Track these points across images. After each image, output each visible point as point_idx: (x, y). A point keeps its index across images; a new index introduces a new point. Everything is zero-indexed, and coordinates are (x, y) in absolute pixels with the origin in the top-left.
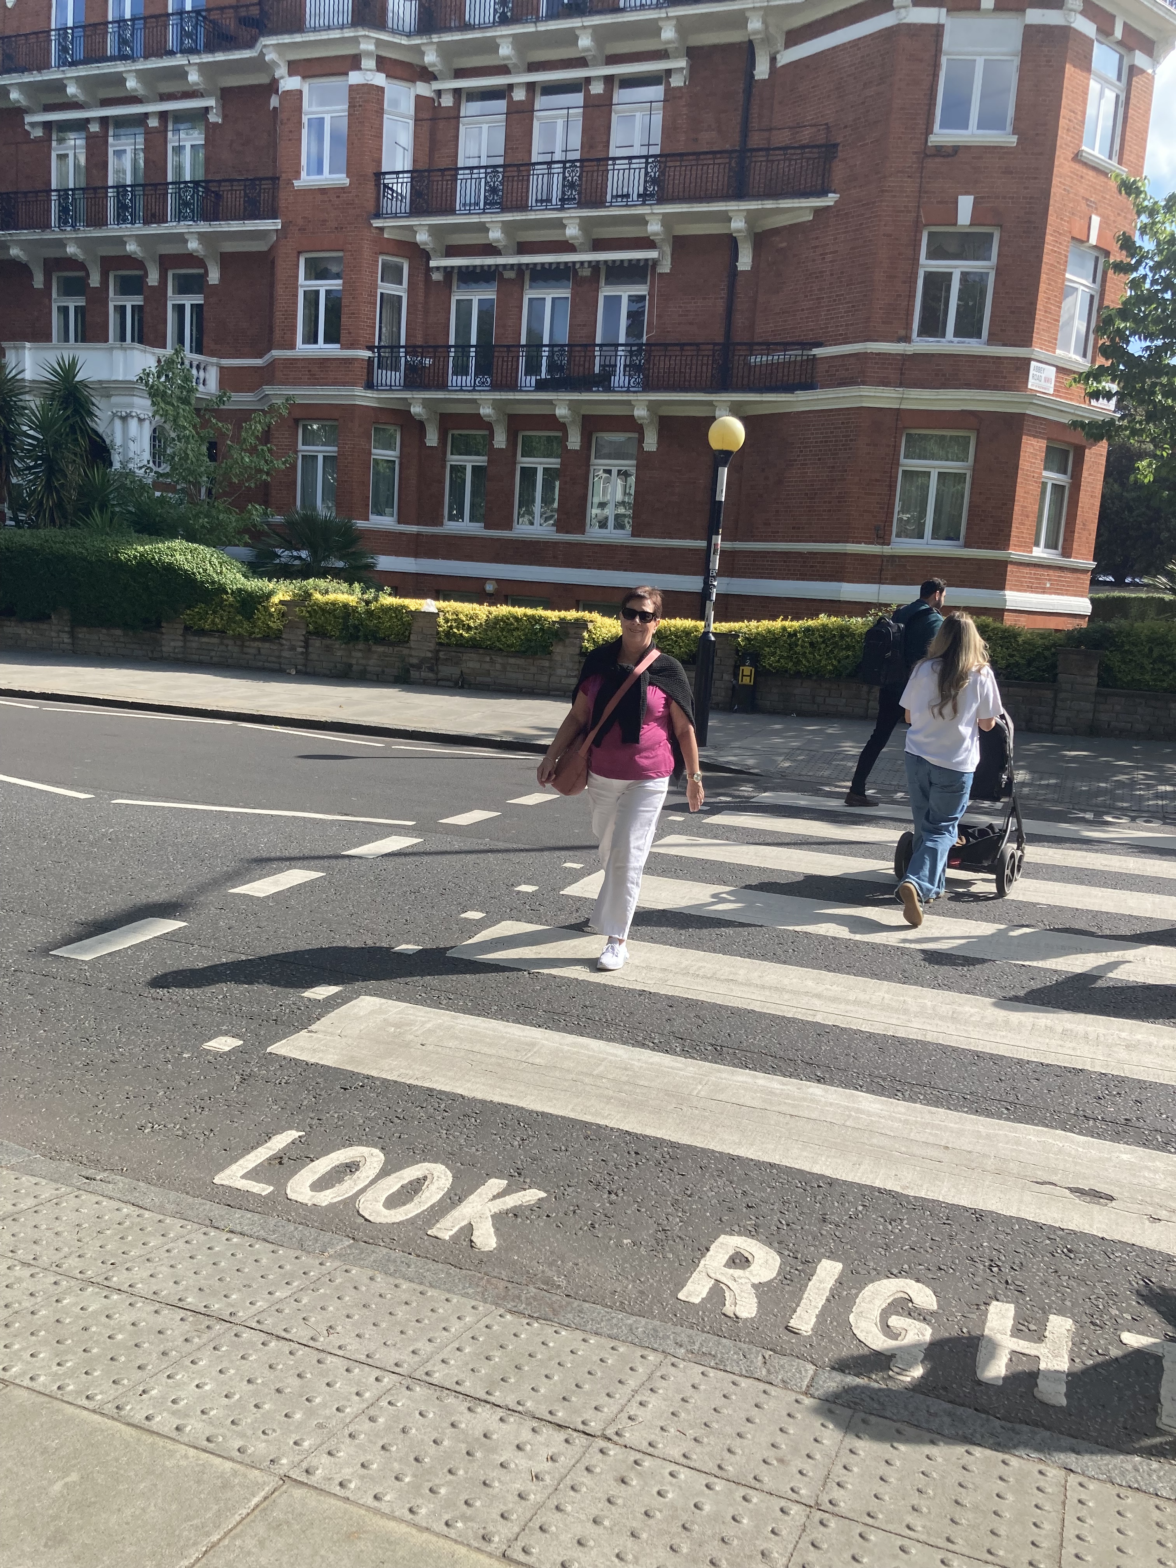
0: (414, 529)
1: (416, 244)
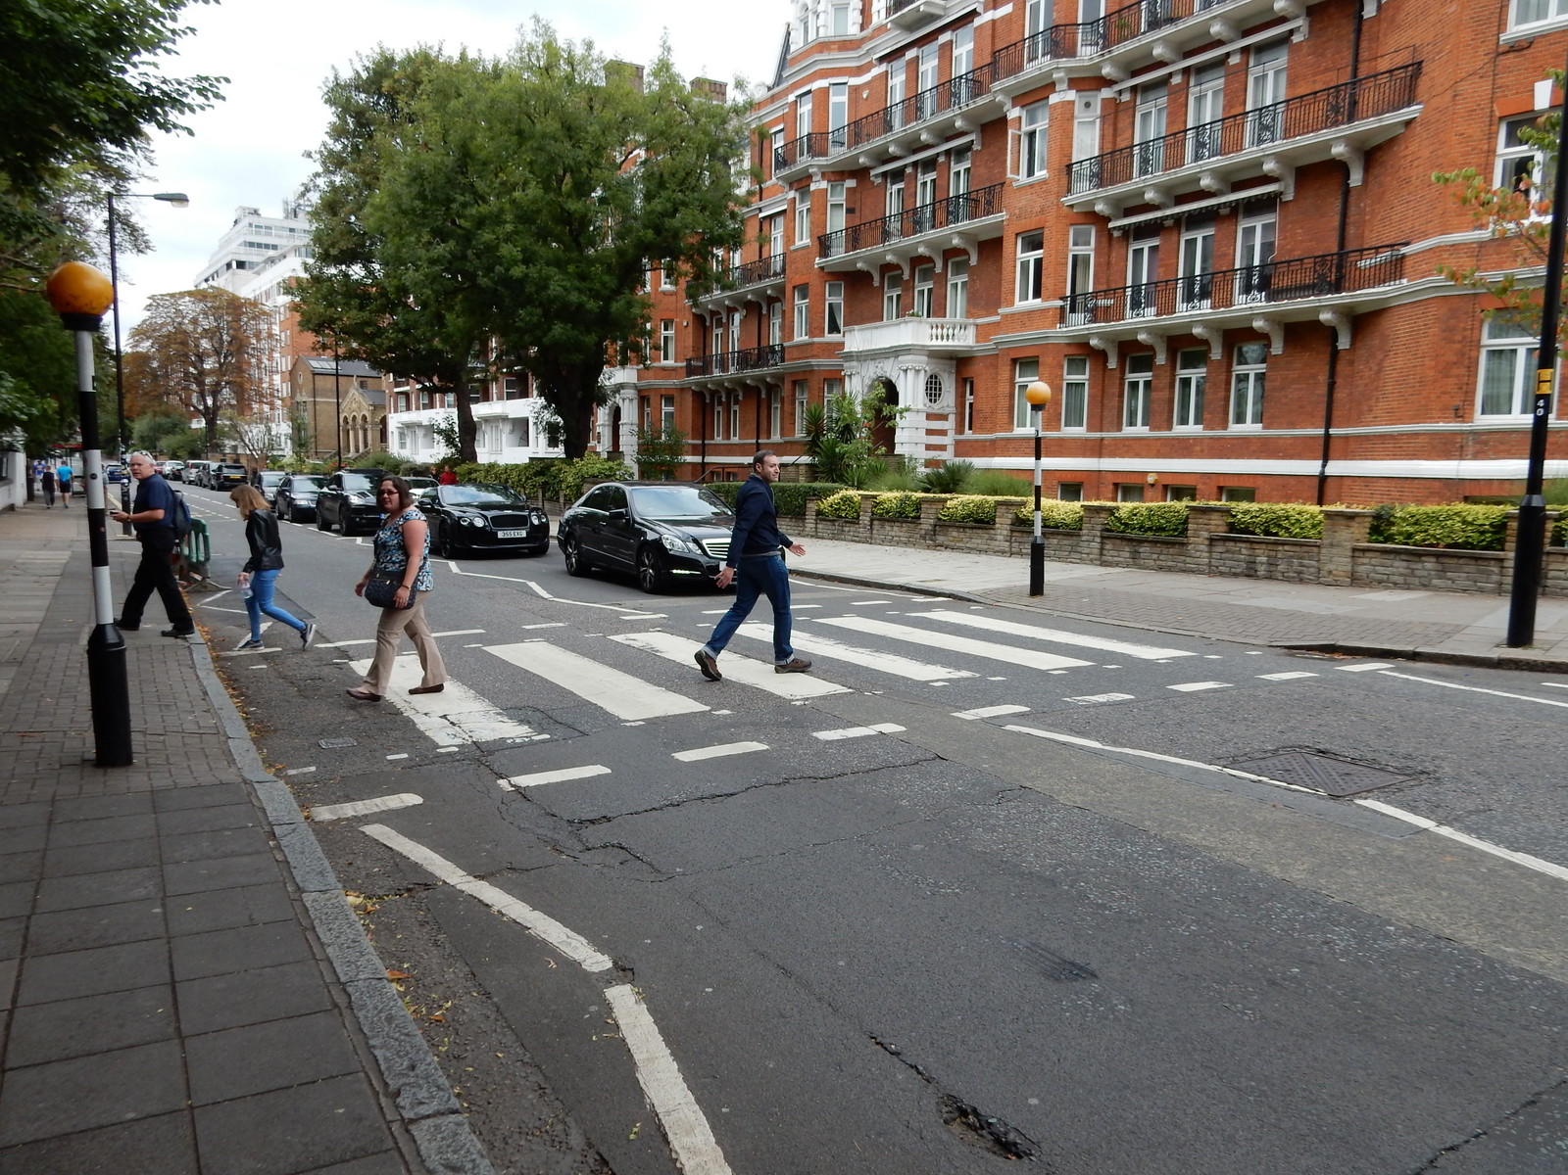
0: (1098, 435)
1: (1094, 213)
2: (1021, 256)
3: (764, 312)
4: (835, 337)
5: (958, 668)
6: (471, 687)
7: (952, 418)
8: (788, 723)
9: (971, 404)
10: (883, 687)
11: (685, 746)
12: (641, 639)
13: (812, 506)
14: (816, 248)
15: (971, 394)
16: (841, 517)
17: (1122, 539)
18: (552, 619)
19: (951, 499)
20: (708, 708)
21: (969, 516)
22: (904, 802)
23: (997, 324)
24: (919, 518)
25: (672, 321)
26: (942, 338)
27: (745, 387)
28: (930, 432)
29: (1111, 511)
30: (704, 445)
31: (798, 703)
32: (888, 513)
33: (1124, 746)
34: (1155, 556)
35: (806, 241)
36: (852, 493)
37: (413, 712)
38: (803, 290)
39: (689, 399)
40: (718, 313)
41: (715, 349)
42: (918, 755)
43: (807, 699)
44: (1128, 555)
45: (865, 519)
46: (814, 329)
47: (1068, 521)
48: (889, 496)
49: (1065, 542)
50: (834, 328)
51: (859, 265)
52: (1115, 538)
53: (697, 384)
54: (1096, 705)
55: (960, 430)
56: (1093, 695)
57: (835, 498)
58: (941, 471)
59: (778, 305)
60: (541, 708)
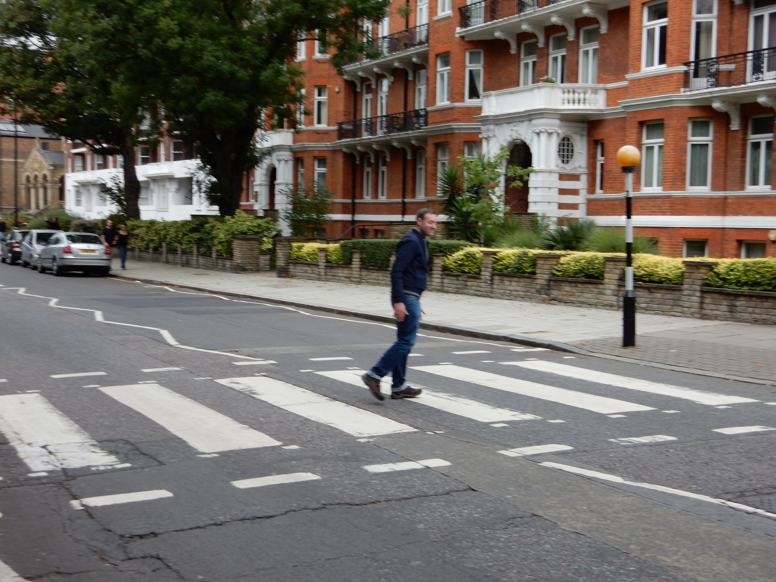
2: (647, 23)
3: (410, 78)
4: (474, 102)
5: (524, 412)
6: (77, 422)
7: (584, 178)
8: (346, 457)
9: (602, 165)
10: (447, 427)
11: (245, 476)
12: (243, 383)
13: (438, 262)
14: (457, 19)
15: (602, 155)
16: (464, 272)
17: (721, 293)
18: (171, 363)
19: (564, 256)
20: (278, 443)
21: (581, 271)
22: (421, 526)
23: (625, 88)
24: (534, 273)
25: (325, 86)
26: (574, 103)
27: (392, 149)
28: (562, 192)
29: (710, 266)
30: (354, 204)
31: (362, 440)
32: (507, 268)
33: (644, 481)
34: (750, 310)
35: (448, 12)
36: (476, 250)
37: (19, 442)
38: (445, 57)
39: (340, 160)
40: (367, 79)
41: (365, 113)
42: (453, 486)
43: (372, 437)
44: (725, 308)
45: (486, 274)
46: (455, 95)
47: (671, 276)
48: (508, 252)
49: (669, 296)
50: (474, 93)
51: (497, 34)
52: (714, 292)
53: (347, 146)
54: (636, 446)
55: (591, 189)
56: (638, 436)
57: (458, 255)
58: (565, 228)
59: (423, 72)
60: (132, 440)
